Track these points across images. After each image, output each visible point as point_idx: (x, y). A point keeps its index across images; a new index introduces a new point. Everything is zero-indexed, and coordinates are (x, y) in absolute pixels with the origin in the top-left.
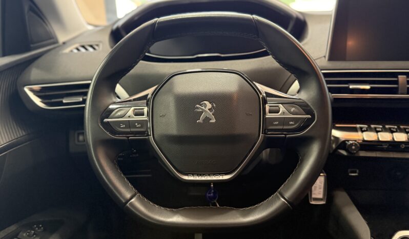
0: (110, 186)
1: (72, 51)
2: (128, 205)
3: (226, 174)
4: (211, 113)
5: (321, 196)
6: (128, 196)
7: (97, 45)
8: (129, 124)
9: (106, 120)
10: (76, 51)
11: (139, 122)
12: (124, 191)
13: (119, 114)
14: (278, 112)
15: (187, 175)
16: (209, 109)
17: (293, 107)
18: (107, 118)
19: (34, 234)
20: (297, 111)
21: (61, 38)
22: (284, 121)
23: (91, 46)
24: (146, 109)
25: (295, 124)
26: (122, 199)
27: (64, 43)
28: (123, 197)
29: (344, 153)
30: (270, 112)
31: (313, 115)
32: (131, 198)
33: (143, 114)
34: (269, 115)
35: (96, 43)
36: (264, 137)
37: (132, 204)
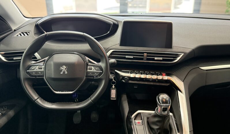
0: (30, 95)
1: (18, 36)
2: (36, 101)
3: (71, 91)
4: (66, 70)
5: (114, 97)
6: (36, 98)
7: (29, 32)
8: (36, 72)
9: (28, 71)
10: (19, 35)
11: (40, 72)
12: (35, 96)
13: (33, 68)
14: (91, 69)
15: (57, 91)
16: (65, 69)
17: (97, 68)
18: (28, 70)
19: (3, 110)
20: (98, 69)
21: (14, 28)
22: (93, 73)
23: (26, 33)
24: (43, 67)
25: (97, 74)
26: (33, 99)
27: (15, 30)
28: (34, 99)
29: (124, 81)
30: (89, 69)
31: (103, 71)
32: (37, 99)
33: (42, 69)
34: (88, 70)
35: (28, 32)
36: (86, 78)
37: (37, 101)
